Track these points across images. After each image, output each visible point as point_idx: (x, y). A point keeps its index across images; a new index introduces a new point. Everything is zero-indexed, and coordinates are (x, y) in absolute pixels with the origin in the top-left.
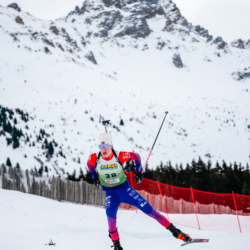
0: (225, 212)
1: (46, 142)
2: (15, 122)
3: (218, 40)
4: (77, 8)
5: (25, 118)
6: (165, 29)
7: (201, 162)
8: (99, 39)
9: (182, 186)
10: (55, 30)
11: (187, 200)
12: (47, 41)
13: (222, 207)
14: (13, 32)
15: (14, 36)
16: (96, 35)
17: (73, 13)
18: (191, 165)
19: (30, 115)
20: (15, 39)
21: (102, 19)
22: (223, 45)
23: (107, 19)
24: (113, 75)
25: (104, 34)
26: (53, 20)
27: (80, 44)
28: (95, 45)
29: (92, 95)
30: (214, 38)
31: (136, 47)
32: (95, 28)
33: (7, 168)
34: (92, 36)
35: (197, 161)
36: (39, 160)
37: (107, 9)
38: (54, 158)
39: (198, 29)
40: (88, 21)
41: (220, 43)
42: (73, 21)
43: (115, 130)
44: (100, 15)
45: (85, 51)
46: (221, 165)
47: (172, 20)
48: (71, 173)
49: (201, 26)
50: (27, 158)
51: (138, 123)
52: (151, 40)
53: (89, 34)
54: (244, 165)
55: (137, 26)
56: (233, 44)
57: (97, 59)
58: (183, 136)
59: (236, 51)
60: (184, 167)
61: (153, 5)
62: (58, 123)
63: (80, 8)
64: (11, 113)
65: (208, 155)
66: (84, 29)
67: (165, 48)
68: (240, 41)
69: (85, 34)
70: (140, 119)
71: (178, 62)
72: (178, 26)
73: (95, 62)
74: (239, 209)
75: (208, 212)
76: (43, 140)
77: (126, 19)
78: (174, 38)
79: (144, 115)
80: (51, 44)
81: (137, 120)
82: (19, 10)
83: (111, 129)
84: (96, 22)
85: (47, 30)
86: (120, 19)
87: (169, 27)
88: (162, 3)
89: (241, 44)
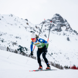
2: (24, 51)
5: (26, 50)
10: (36, 27)
14: (26, 27)
15: (26, 28)
16: (47, 30)
17: (42, 23)
19: (28, 49)
20: (26, 29)
21: (49, 26)
23: (51, 26)
24: (51, 41)
27: (43, 32)
28: (47, 32)
31: (58, 34)
32: (47, 28)
34: (46, 30)
39: (74, 31)
44: (49, 24)
45: (44, 34)
47: (68, 28)
52: (62, 33)
53: (45, 29)
55: (58, 28)
58: (68, 59)
61: (63, 23)
64: (23, 48)
67: (65, 35)
69: (44, 29)
71: (68, 39)
72: (69, 30)
73: (46, 37)
77: (56, 26)
78: (68, 33)
79: (58, 52)
80: (35, 31)
81: (56, 54)
82: (28, 21)
83: (49, 55)
84: (47, 26)
85: (34, 27)
86: (54, 26)
87: (67, 30)
88: (66, 23)
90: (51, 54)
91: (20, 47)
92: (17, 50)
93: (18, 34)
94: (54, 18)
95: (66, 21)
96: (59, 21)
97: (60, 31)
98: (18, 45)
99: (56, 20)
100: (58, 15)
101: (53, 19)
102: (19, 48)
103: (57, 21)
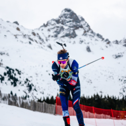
0: (108, 118)
1: (29, 84)
2: (15, 75)
3: (107, 40)
4: (44, 24)
5: (19, 73)
6: (83, 35)
7: (98, 95)
8: (54, 38)
9: (89, 106)
10: (34, 34)
11: (91, 112)
12: (30, 39)
13: (107, 116)
14: (15, 34)
15: (16, 36)
16: (52, 36)
17: (42, 26)
18: (93, 96)
19: (22, 72)
20: (16, 37)
21: (55, 29)
22: (109, 43)
23: (57, 30)
25: (56, 36)
27: (45, 41)
28: (52, 41)
30: (105, 39)
31: (70, 42)
32: (52, 33)
33: (11, 95)
34: (50, 37)
35: (96, 95)
36: (25, 92)
37: (58, 25)
38: (32, 91)
39: (98, 35)
40: (49, 30)
41: (107, 42)
42: (42, 30)
44: (54, 27)
45: (47, 43)
46: (107, 97)
47: (86, 30)
48: (39, 99)
49: (100, 34)
50: (20, 91)
52: (77, 39)
53: (49, 36)
54: (117, 97)
55: (71, 33)
56: (113, 42)
57: (52, 47)
58: (90, 83)
59: (115, 45)
60: (90, 97)
61: (78, 24)
62: (34, 76)
63: (46, 24)
64: (13, 71)
65: (101, 92)
66: (47, 34)
67: (83, 43)
68: (117, 41)
69: (47, 36)
71: (88, 49)
72: (89, 33)
73: (51, 49)
74: (114, 117)
75: (100, 118)
76: (27, 83)
77: (66, 30)
78: (87, 39)
80: (32, 40)
82: (18, 24)
84: (52, 31)
85: (30, 34)
86: (63, 30)
87: (85, 34)
88: (82, 23)
89: (117, 42)
91: (8, 70)
92: (3, 75)
93: (4, 48)
94: (62, 17)
95: (83, 19)
96: (71, 20)
97: (73, 38)
98: (4, 66)
102: (6, 72)
103: (68, 20)
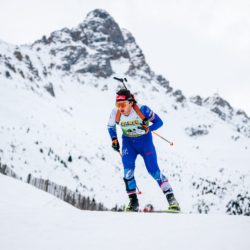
3: (177, 93)
4: (44, 37)
6: (127, 73)
8: (61, 72)
10: (19, 56)
12: (9, 66)
16: (59, 67)
17: (39, 41)
21: (67, 53)
22: (182, 99)
23: (72, 54)
24: (69, 110)
25: (67, 68)
26: (19, 45)
27: (41, 74)
28: (56, 78)
29: (45, 126)
30: (174, 90)
31: (96, 86)
32: (59, 60)
34: (54, 68)
37: (74, 44)
39: (160, 79)
40: (53, 52)
41: (179, 96)
42: (38, 49)
43: (62, 165)
44: (66, 48)
45: (45, 81)
47: (136, 65)
49: (164, 77)
51: (86, 163)
53: (52, 65)
55: (100, 65)
56: (191, 99)
57: (55, 91)
59: (193, 106)
61: (120, 48)
62: (7, 149)
63: (47, 38)
66: (47, 59)
68: (199, 98)
69: (47, 65)
70: (89, 159)
72: (141, 72)
73: (53, 94)
77: (91, 56)
79: (94, 155)
80: (13, 69)
81: (86, 159)
83: (58, 163)
84: (60, 55)
85: (11, 54)
86: (85, 57)
87: (132, 71)
88: (129, 47)
89: (199, 101)
90: (66, 160)
94: (86, 26)
95: (131, 39)
96: (106, 36)
97: (105, 77)
99: (95, 34)
100: (103, 15)
101: (82, 28)
103: (98, 35)
